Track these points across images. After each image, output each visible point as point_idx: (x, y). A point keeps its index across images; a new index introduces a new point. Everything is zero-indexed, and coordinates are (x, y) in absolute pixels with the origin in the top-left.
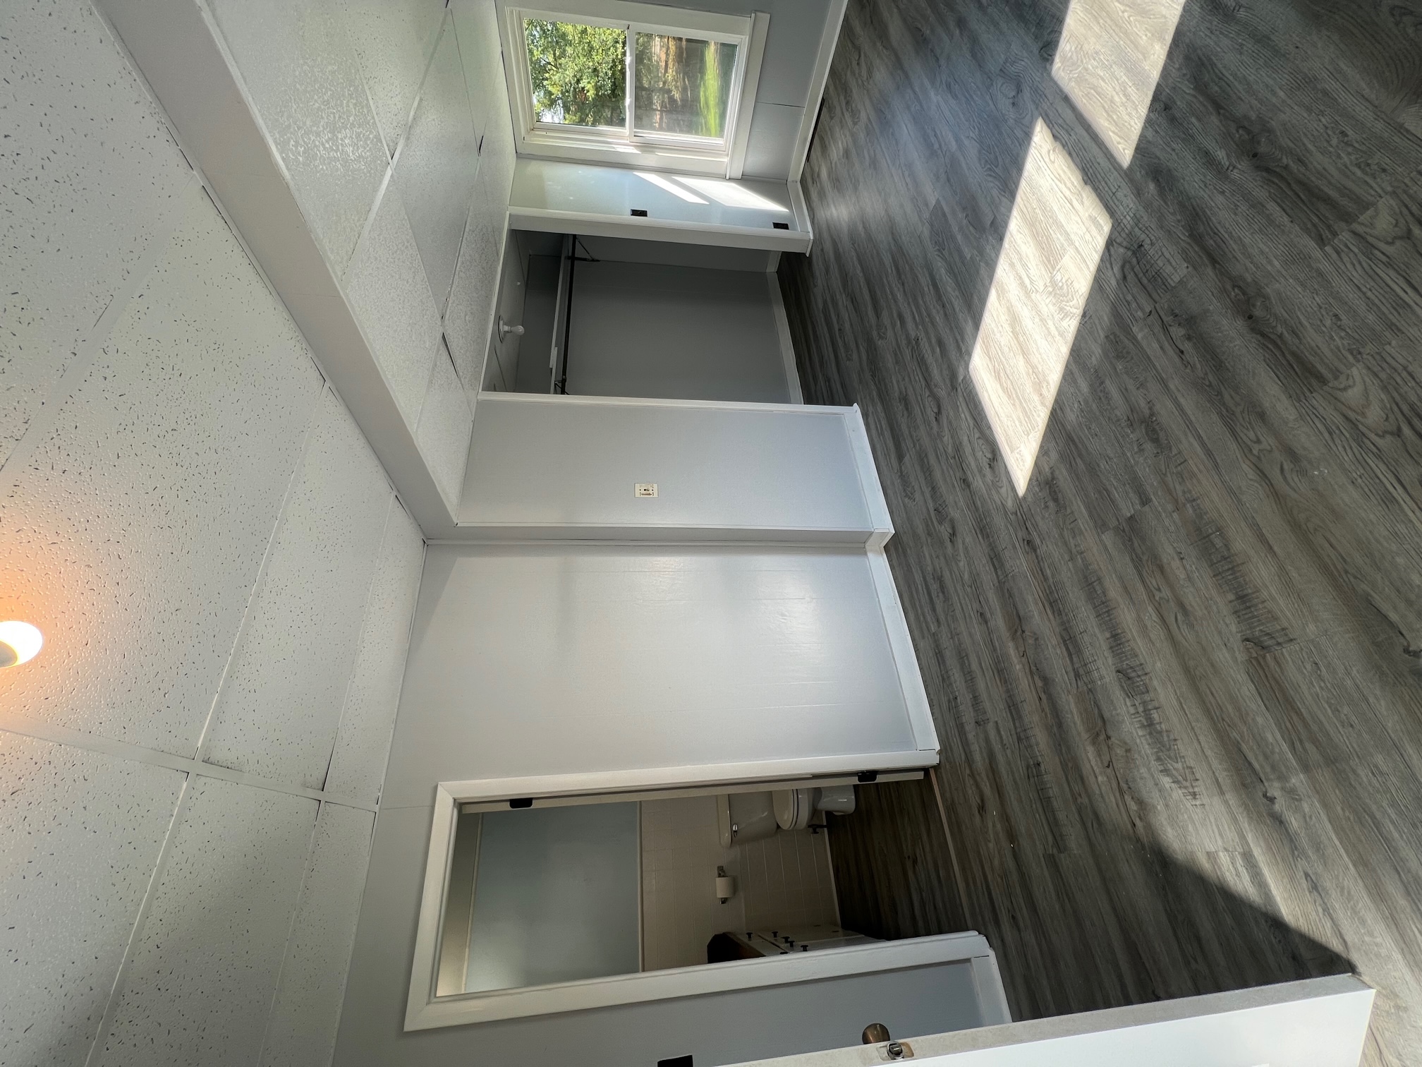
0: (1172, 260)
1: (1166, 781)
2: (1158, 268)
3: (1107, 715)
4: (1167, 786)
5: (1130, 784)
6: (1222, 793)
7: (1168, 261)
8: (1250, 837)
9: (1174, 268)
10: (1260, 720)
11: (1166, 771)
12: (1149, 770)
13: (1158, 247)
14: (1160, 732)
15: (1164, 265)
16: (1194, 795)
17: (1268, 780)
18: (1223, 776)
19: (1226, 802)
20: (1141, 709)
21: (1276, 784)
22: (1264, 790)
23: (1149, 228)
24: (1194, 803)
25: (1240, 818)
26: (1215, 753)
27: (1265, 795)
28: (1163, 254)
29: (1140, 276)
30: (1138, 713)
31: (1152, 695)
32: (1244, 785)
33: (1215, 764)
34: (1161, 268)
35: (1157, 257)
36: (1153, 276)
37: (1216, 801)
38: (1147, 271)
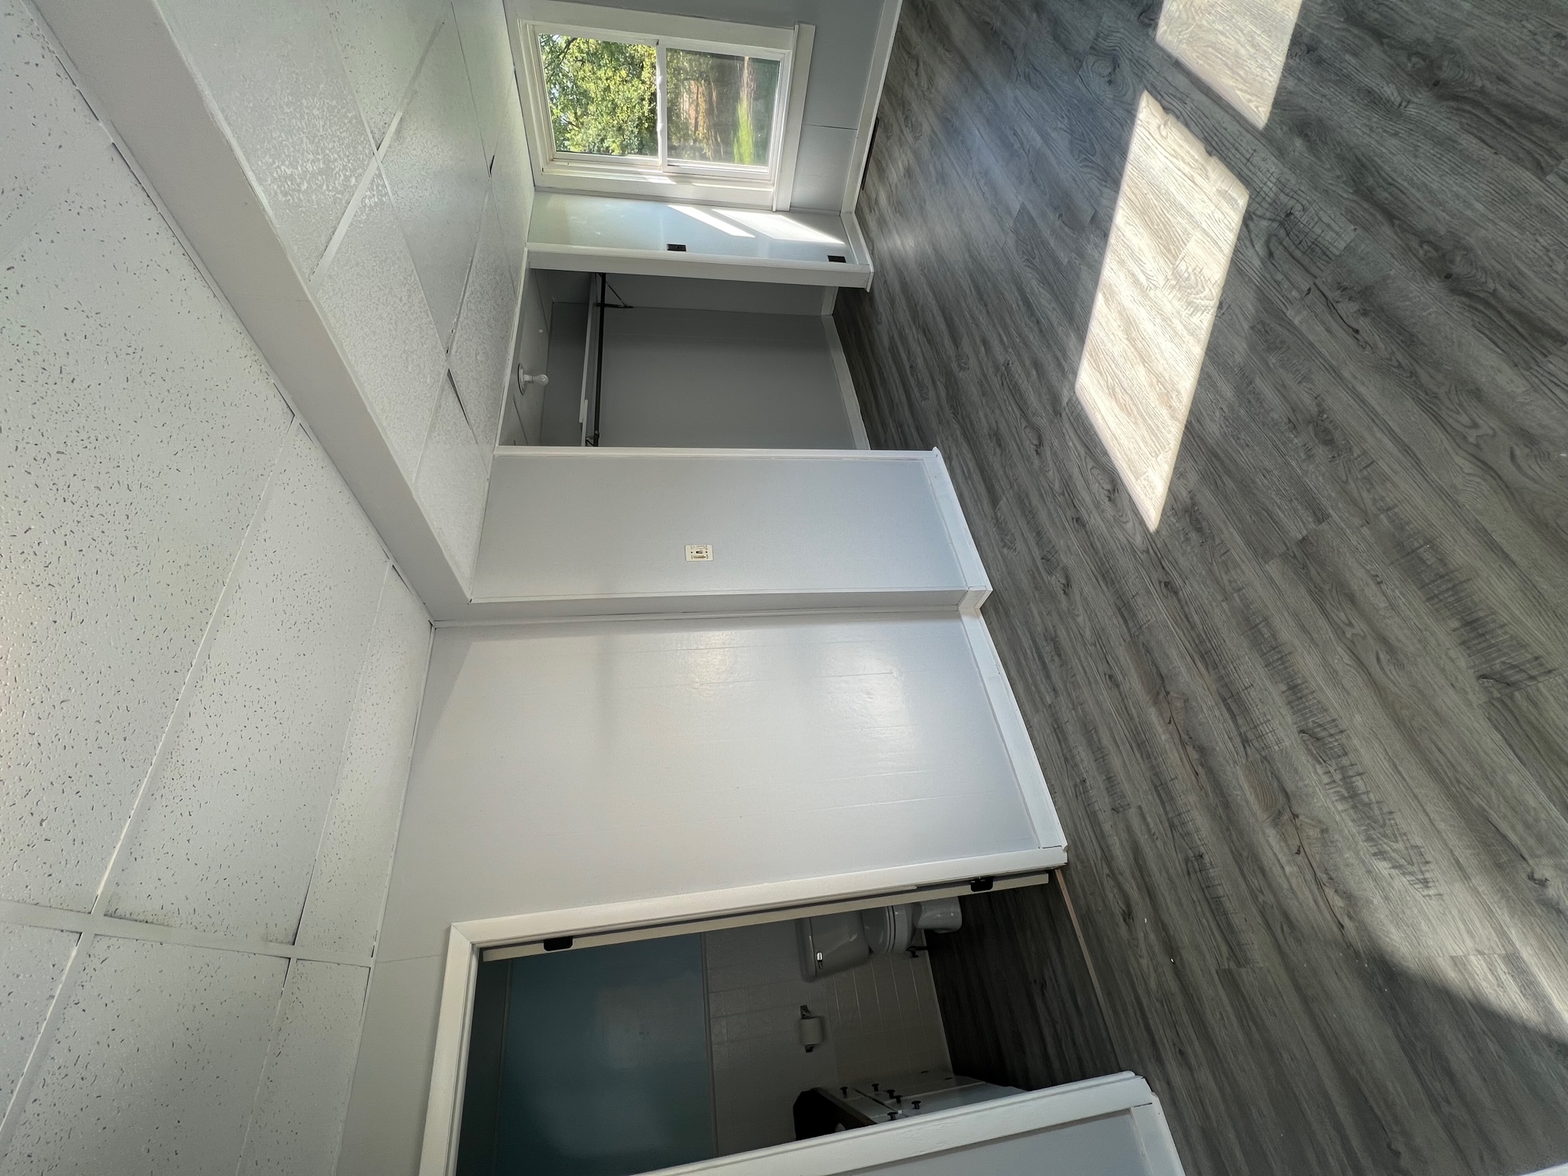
0: (1333, 224)
1: (1382, 867)
2: (1316, 237)
3: (1290, 787)
4: (1385, 873)
5: (1331, 873)
6: (1466, 877)
7: (1328, 225)
8: (1514, 934)
9: (1337, 234)
10: (1514, 778)
11: (1381, 854)
12: (1357, 853)
13: (1313, 212)
14: (1368, 805)
15: (1323, 231)
16: (1425, 883)
17: (1534, 856)
18: (1465, 856)
19: (1475, 891)
20: (1338, 777)
21: (1546, 861)
22: (1529, 870)
23: (1299, 192)
24: (1426, 892)
25: (1495, 908)
26: (1450, 826)
27: (1531, 877)
28: (1320, 219)
29: (1291, 250)
30: (1334, 782)
31: (1352, 756)
32: (1499, 866)
33: (1453, 841)
34: (1320, 236)
35: (1312, 224)
36: (1309, 247)
37: (1460, 890)
38: (1300, 242)
